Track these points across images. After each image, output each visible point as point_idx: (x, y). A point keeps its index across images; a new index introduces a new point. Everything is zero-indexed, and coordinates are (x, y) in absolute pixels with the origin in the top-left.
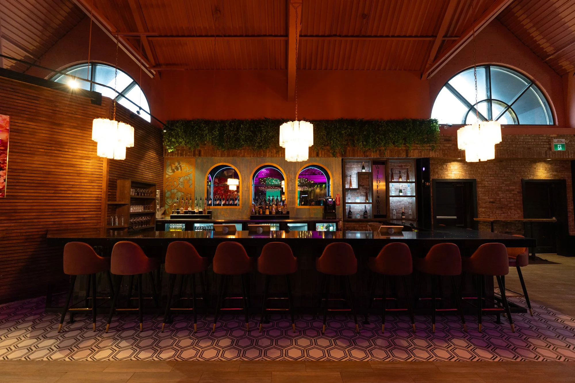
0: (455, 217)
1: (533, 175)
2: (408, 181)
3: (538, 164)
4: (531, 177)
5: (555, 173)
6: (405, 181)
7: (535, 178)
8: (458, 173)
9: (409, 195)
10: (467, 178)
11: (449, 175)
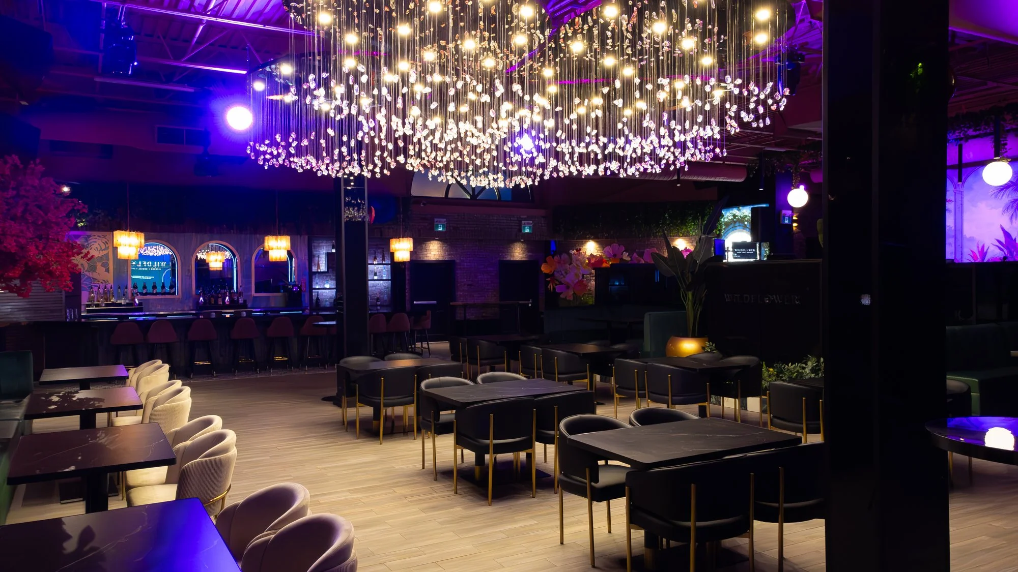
0: (435, 302)
1: (511, 256)
2: (384, 262)
3: (516, 244)
4: (508, 258)
5: (530, 254)
6: (381, 262)
7: (512, 259)
8: (438, 253)
9: (385, 278)
10: (447, 259)
11: (429, 255)
